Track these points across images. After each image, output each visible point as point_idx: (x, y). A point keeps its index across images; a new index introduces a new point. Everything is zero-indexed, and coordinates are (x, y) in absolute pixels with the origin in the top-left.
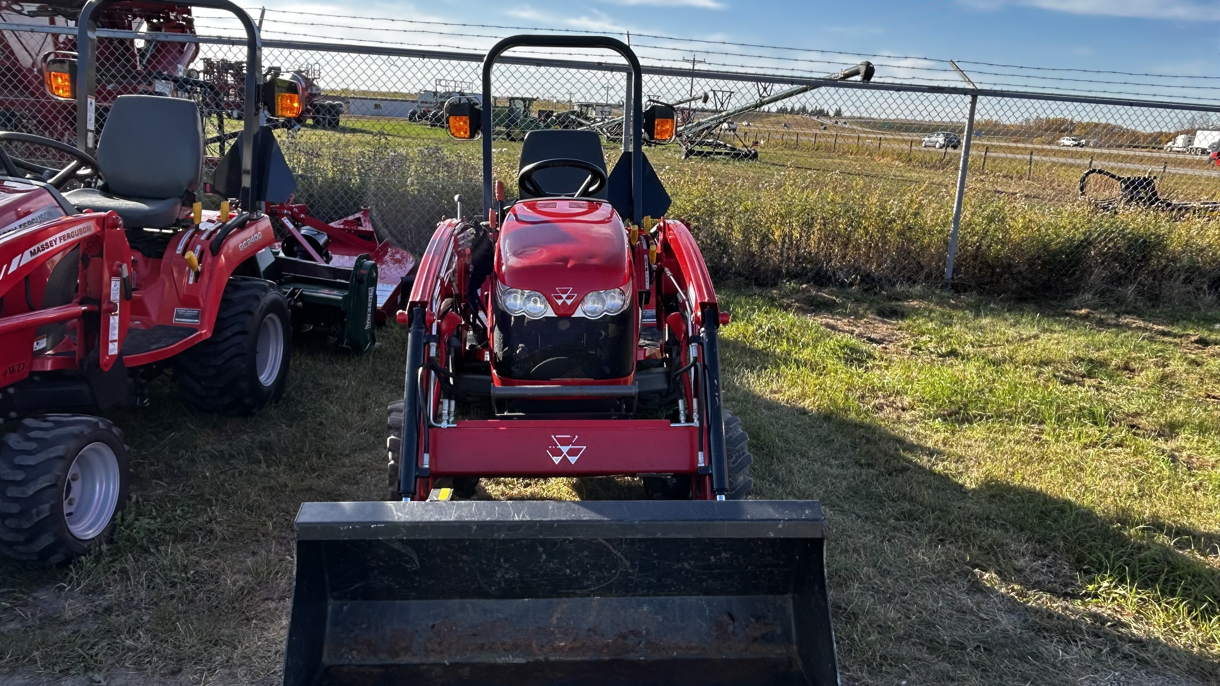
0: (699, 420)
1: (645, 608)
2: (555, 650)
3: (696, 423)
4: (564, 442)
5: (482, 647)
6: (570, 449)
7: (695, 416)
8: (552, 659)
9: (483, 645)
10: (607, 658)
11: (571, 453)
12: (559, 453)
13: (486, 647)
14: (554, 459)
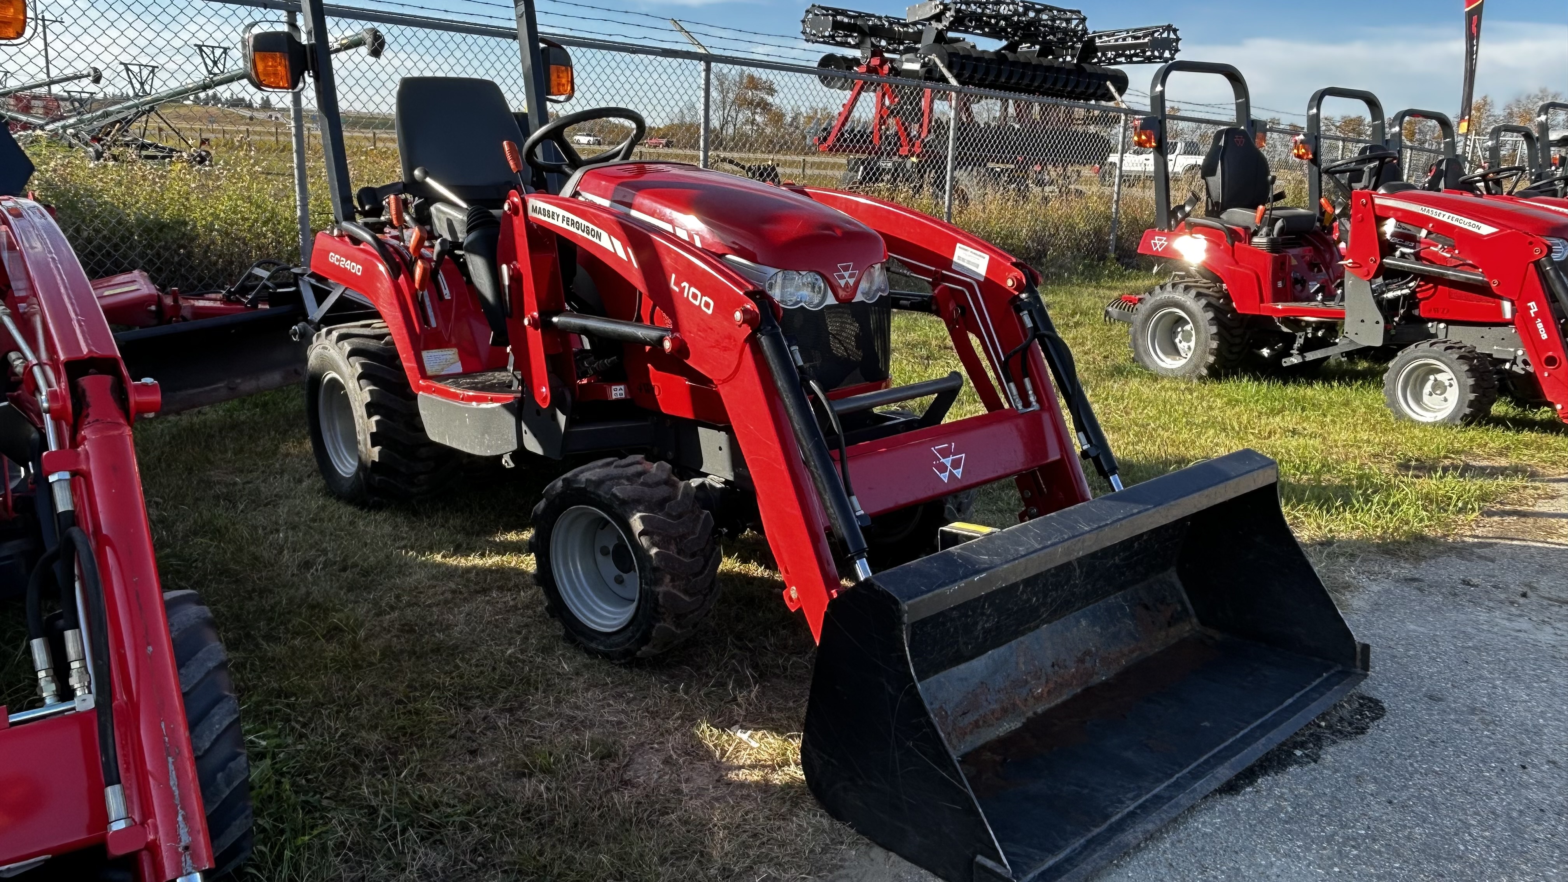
0: (1038, 401)
1: (1084, 623)
2: (1038, 699)
3: (1035, 406)
4: (945, 453)
5: (976, 725)
6: (953, 460)
7: (1032, 399)
8: (1039, 711)
9: (977, 722)
10: (1079, 690)
11: (956, 464)
12: (943, 468)
13: (981, 723)
14: (942, 476)
